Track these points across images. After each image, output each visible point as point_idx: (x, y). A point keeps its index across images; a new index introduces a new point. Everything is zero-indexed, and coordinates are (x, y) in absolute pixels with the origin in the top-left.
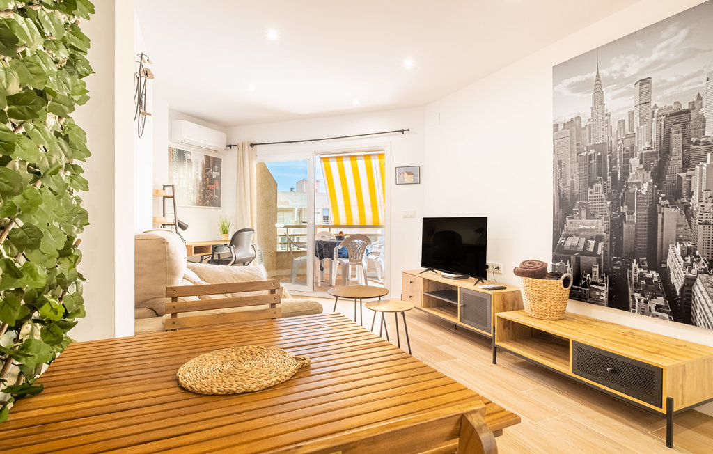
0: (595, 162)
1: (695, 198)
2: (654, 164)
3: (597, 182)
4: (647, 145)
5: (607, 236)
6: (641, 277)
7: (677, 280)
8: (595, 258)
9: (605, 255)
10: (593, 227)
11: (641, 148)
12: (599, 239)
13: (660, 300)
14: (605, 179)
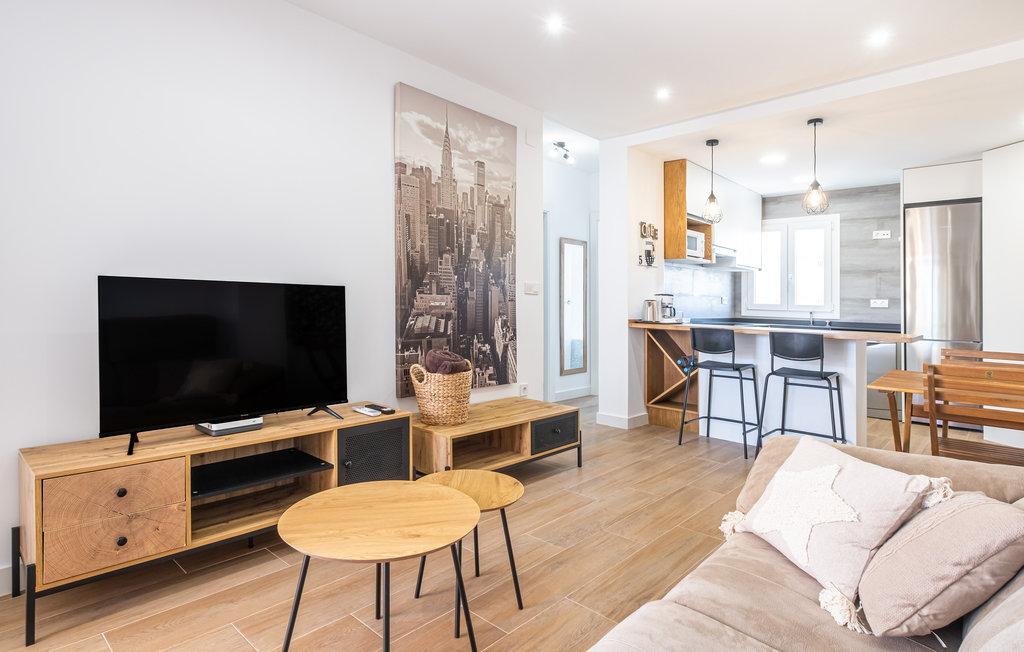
0: (444, 228)
1: (507, 279)
2: (486, 245)
3: (445, 252)
4: (482, 226)
5: (454, 313)
6: (480, 351)
7: (499, 351)
8: (445, 339)
9: (454, 334)
10: (443, 304)
11: (478, 227)
12: (448, 317)
13: (491, 370)
14: (453, 252)
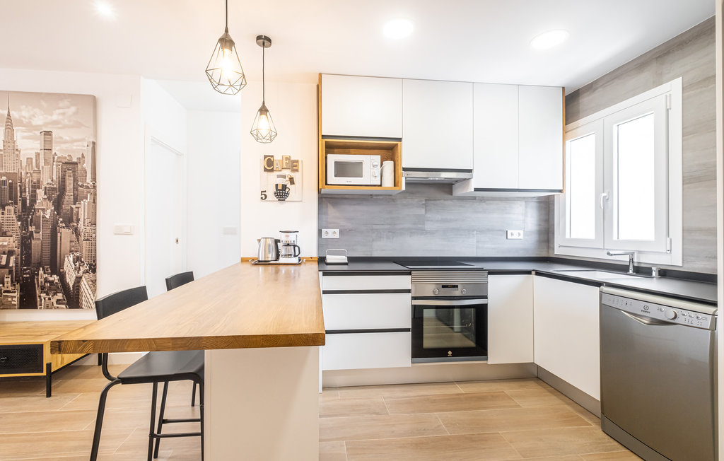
0: (7, 187)
1: (81, 222)
2: (55, 196)
3: (8, 204)
4: (49, 181)
5: (18, 251)
6: (46, 280)
7: (70, 280)
8: (7, 270)
9: (16, 266)
10: (5, 243)
11: (45, 183)
12: (10, 253)
13: (60, 296)
14: (16, 203)
